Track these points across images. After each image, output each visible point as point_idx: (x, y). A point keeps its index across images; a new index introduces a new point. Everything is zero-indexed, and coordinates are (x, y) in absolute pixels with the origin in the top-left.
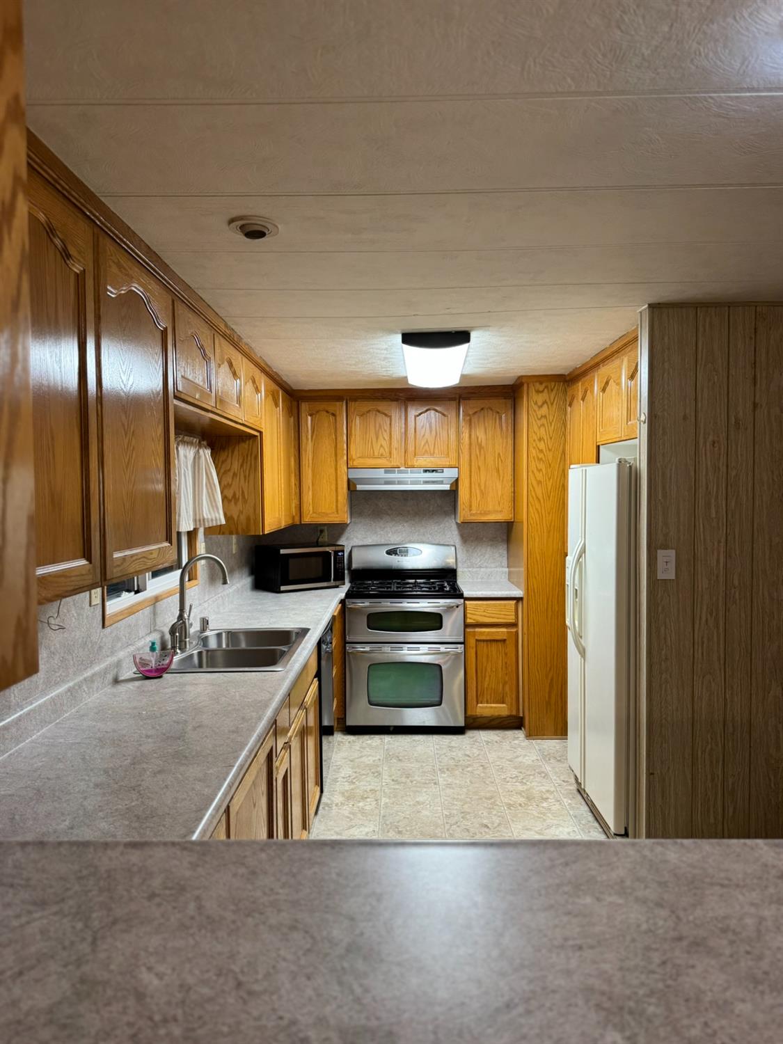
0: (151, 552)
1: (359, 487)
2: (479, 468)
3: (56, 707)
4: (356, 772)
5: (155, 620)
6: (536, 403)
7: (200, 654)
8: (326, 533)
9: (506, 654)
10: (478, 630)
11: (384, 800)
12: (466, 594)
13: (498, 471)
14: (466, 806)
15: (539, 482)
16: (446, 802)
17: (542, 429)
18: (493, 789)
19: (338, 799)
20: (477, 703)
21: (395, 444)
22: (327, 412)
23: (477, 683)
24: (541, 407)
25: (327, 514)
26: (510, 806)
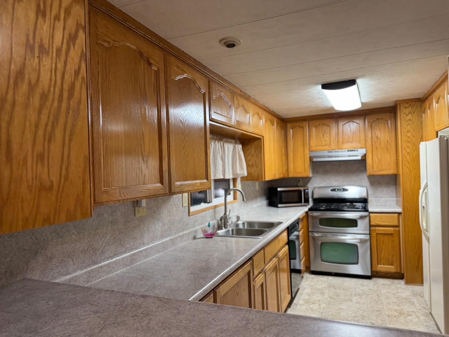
0: (196, 184)
1: (315, 160)
2: (377, 148)
3: (164, 246)
4: (312, 291)
5: (215, 215)
6: (405, 114)
7: (232, 230)
8: (301, 181)
9: (393, 241)
10: (377, 228)
11: (323, 305)
12: (370, 210)
13: (387, 149)
14: (365, 313)
15: (408, 153)
16: (355, 310)
17: (409, 127)
18: (381, 307)
19: (301, 302)
20: (378, 264)
21: (332, 139)
22: (299, 127)
23: (377, 254)
24: (407, 115)
25: (300, 173)
26: (389, 316)
